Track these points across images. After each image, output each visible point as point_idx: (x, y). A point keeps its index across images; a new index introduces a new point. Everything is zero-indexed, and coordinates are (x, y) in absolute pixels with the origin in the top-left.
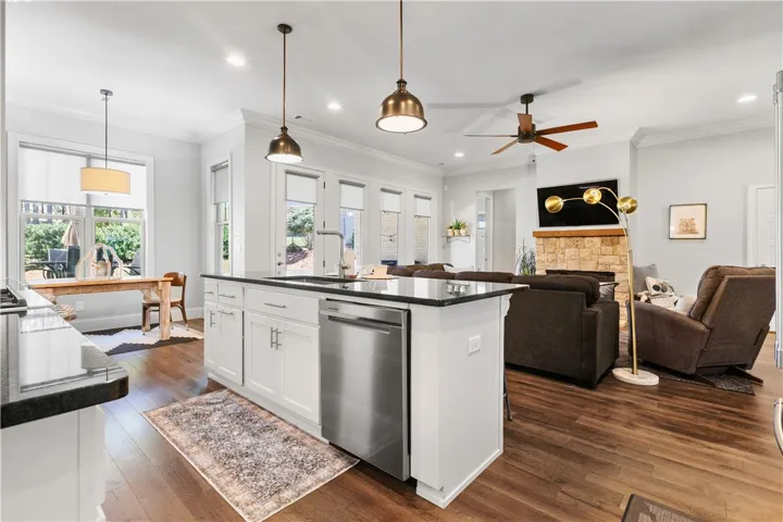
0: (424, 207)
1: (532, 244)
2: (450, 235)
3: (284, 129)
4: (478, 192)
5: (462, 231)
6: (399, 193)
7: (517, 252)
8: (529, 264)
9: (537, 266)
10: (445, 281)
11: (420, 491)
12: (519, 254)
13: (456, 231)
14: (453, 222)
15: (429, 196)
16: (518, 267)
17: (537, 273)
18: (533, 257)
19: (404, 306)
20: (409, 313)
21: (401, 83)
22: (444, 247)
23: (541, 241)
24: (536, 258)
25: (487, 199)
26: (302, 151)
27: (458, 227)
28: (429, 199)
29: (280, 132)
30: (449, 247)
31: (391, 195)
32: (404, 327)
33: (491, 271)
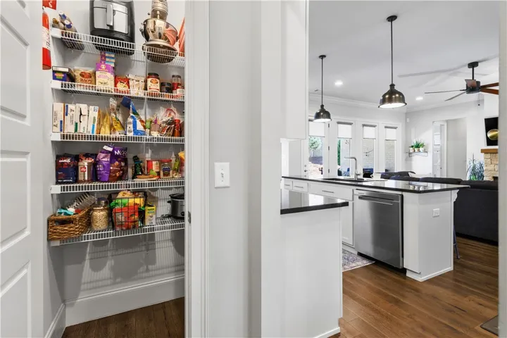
0: (391, 134)
1: (481, 158)
2: (411, 151)
3: (322, 106)
4: (433, 122)
5: (421, 149)
6: (375, 126)
7: (468, 163)
8: (477, 172)
9: (485, 174)
10: (407, 182)
11: (409, 274)
12: (469, 165)
13: (416, 149)
14: (414, 143)
15: (395, 126)
16: (469, 174)
17: (485, 179)
18: (481, 167)
19: (400, 193)
20: (402, 196)
21: (392, 86)
22: (406, 160)
23: (488, 156)
24: (484, 168)
25: (441, 125)
26: (331, 117)
27: (418, 146)
28: (396, 128)
29: (320, 108)
30: (411, 160)
31: (368, 128)
32: (400, 201)
33: (445, 177)
